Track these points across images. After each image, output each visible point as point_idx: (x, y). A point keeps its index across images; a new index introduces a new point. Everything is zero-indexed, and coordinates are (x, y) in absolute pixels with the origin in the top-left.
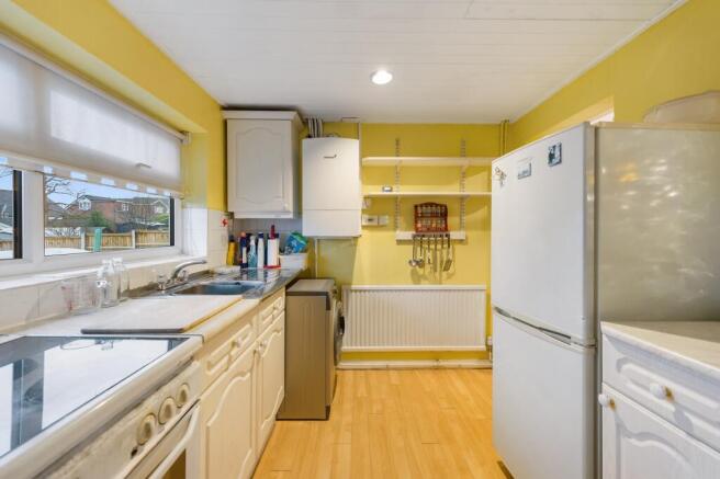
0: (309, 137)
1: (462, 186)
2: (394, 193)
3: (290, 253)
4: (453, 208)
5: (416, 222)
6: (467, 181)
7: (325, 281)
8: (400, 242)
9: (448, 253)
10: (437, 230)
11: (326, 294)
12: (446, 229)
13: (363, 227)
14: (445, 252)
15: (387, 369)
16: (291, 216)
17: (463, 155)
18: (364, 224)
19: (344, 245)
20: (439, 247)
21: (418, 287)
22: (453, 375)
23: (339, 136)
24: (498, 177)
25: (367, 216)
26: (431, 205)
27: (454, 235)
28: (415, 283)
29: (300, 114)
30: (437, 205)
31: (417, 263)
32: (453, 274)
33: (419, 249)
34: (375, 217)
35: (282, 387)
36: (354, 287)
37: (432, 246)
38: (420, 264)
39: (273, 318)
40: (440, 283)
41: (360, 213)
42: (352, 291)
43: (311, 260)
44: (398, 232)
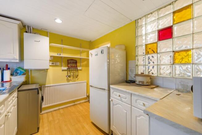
0: (26, 32)
1: (81, 55)
2: (61, 56)
3: (16, 75)
4: (78, 61)
5: (68, 64)
6: (82, 54)
7: (35, 85)
8: (63, 70)
9: (77, 73)
10: (74, 67)
11: (37, 89)
12: (77, 67)
13: (50, 66)
14: (76, 73)
15: (59, 109)
16: (18, 61)
17: (81, 47)
18: (50, 65)
19: (42, 72)
20: (75, 71)
21: (68, 83)
22: (79, 106)
23: (40, 35)
24: (91, 55)
25: (51, 62)
26: (72, 60)
27: (79, 68)
28: (68, 82)
29: (22, 23)
30: (74, 60)
31: (69, 76)
32: (78, 79)
33: (69, 72)
34: (55, 63)
35: (16, 128)
36: (46, 85)
37: (73, 71)
38: (70, 76)
39: (13, 101)
40: (75, 81)
41: (49, 61)
42: (46, 87)
43: (27, 78)
44: (62, 67)
